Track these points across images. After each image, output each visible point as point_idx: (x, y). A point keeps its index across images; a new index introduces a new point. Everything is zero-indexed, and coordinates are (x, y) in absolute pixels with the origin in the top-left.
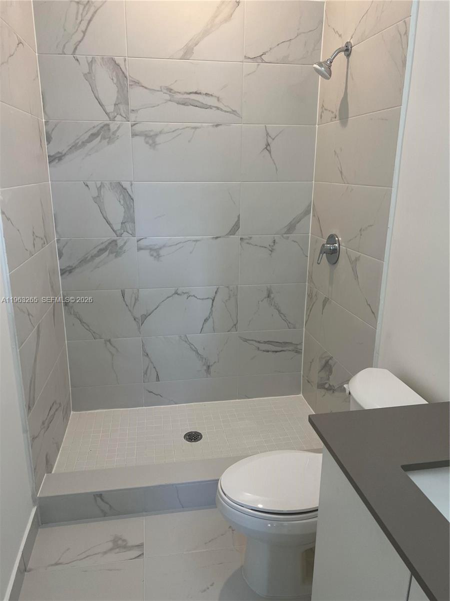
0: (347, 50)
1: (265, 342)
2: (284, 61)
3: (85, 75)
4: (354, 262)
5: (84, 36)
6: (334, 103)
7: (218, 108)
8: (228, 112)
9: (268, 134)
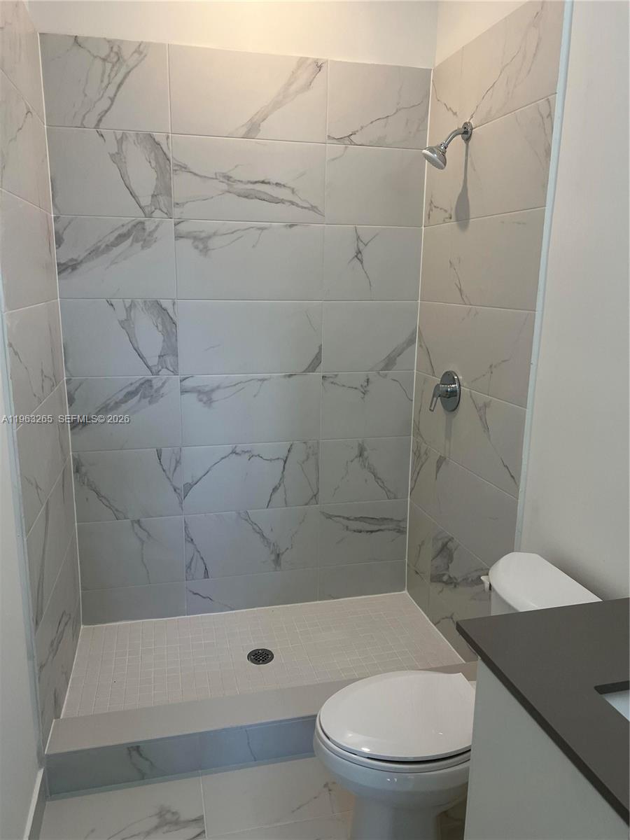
0: (466, 132)
1: (356, 519)
2: (379, 143)
3: (112, 156)
4: (482, 409)
5: (112, 104)
6: (448, 200)
7: (292, 203)
8: (305, 208)
9: (358, 238)
